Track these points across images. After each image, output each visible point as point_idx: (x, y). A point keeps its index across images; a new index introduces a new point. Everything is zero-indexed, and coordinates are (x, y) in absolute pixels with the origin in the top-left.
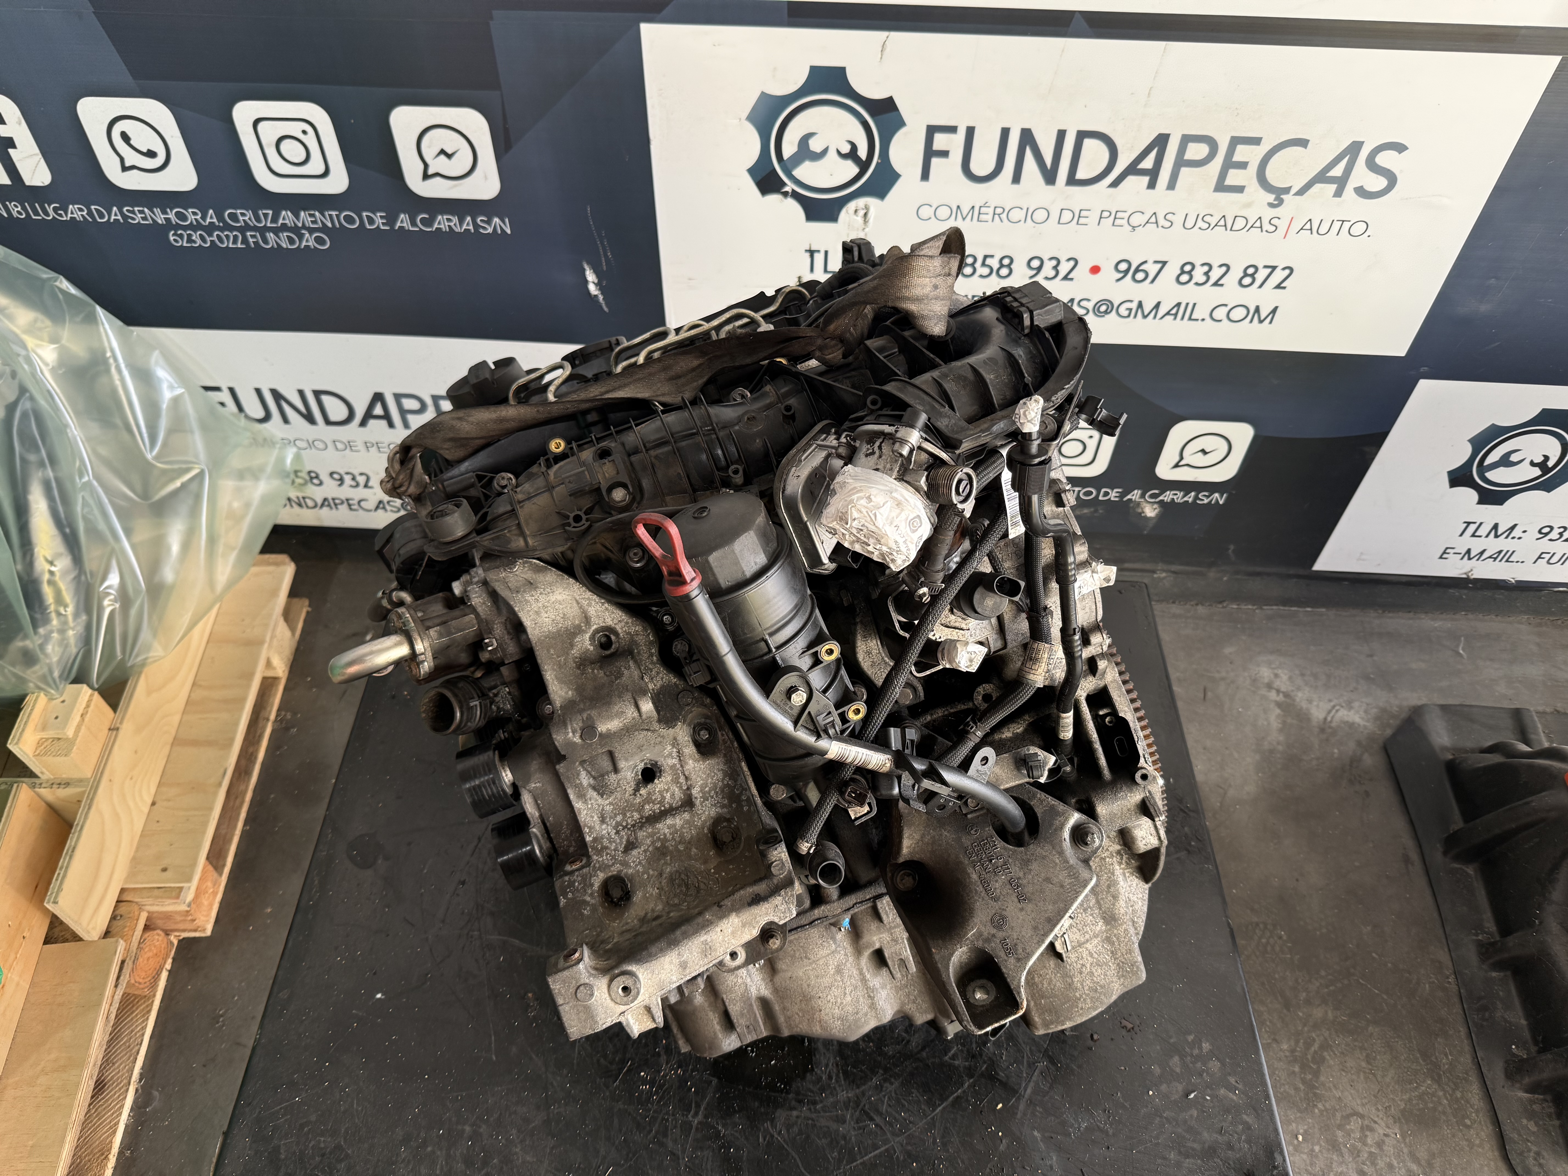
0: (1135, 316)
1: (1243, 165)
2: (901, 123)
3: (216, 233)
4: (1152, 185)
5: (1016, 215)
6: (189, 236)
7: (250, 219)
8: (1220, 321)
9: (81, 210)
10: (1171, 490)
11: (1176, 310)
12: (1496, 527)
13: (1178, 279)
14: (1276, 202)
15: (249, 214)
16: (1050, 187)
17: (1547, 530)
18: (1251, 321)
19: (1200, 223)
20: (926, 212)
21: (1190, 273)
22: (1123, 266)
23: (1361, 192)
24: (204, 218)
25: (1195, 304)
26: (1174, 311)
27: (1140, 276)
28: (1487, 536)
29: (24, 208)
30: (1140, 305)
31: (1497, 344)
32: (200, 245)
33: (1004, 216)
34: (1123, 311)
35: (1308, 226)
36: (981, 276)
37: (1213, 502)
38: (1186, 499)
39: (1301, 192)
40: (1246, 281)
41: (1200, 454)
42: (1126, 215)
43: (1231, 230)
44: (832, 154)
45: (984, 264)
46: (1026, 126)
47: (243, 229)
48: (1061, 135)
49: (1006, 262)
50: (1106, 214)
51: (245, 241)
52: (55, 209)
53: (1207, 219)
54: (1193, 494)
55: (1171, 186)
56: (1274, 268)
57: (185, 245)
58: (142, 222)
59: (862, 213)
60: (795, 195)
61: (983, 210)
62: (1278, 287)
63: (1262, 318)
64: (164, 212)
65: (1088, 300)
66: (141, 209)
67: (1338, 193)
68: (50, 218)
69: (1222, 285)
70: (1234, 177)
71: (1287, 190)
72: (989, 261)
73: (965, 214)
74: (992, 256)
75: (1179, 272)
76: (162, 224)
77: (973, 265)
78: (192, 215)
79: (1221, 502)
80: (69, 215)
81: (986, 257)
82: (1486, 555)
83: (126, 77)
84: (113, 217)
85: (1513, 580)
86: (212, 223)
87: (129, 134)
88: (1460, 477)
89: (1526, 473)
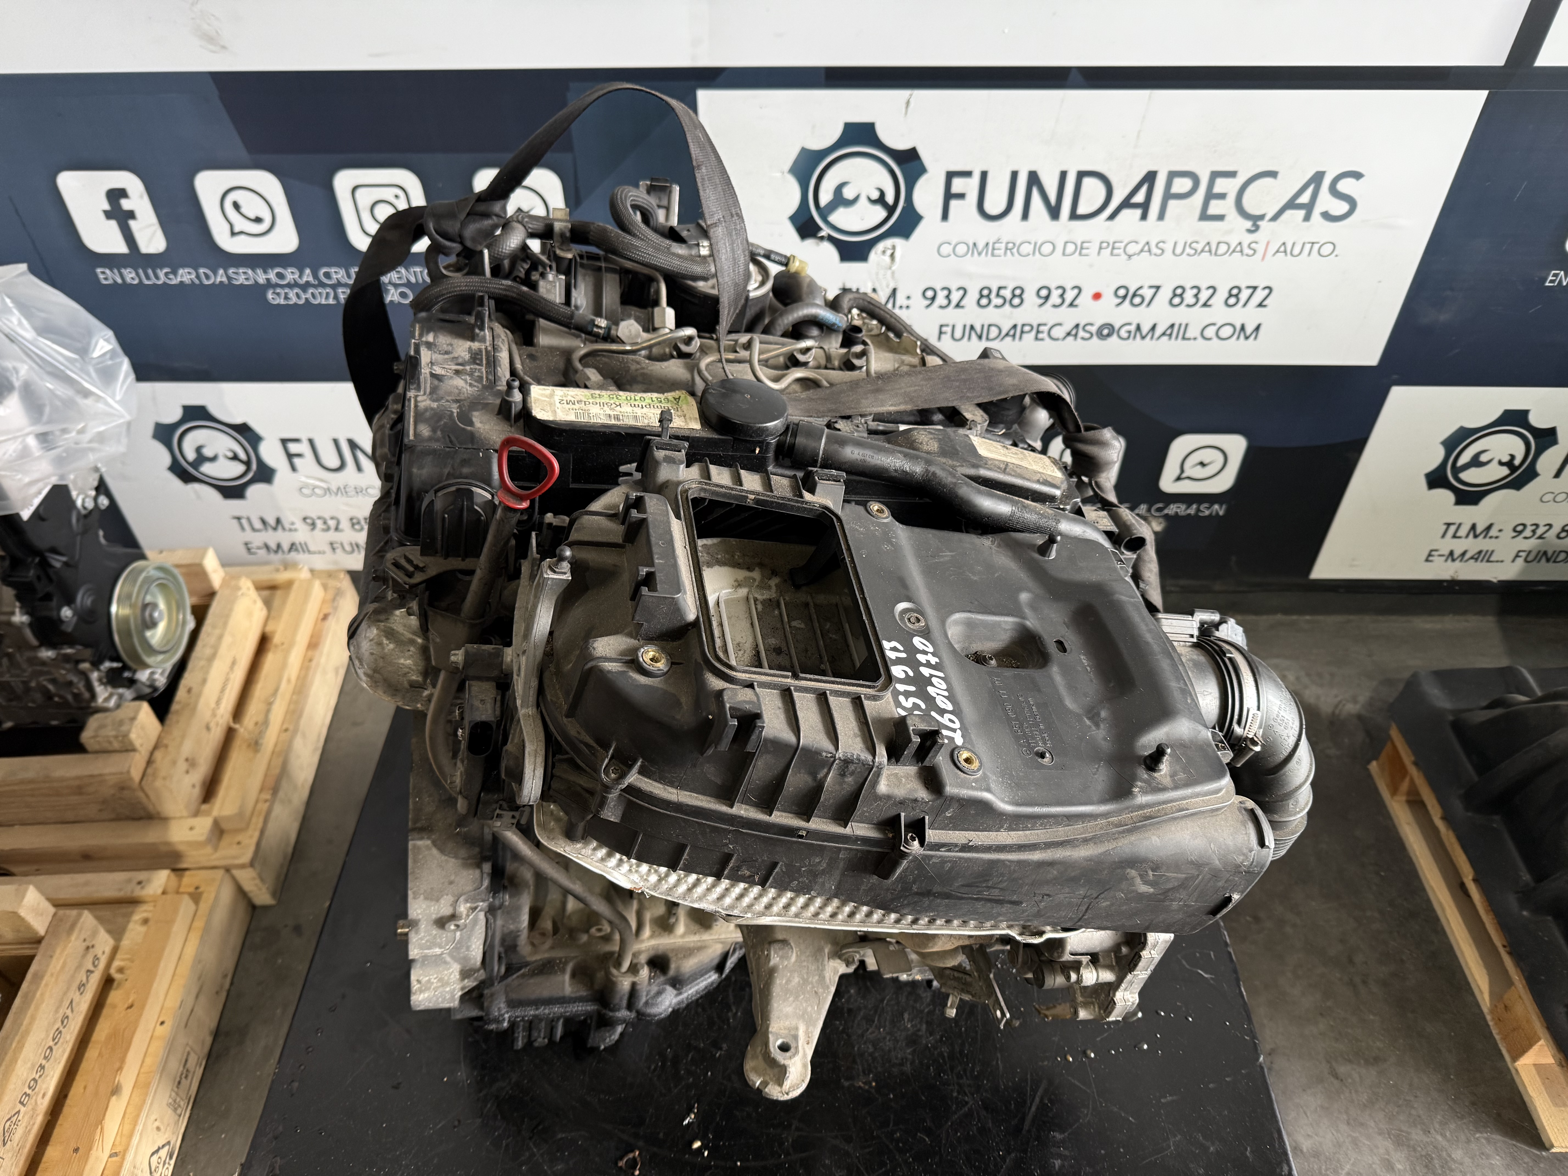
0: (1135, 337)
1: (1222, 196)
2: (922, 170)
3: (311, 290)
4: (1144, 217)
5: (1026, 249)
6: (286, 294)
7: (343, 277)
8: (1209, 339)
9: (189, 273)
10: (1174, 502)
11: (1171, 331)
12: (1473, 527)
13: (1171, 303)
14: (1253, 229)
15: (342, 272)
16: (1055, 223)
17: (1520, 528)
18: (1238, 338)
19: (1188, 250)
20: (946, 249)
21: (1181, 295)
22: (1122, 292)
23: (1326, 216)
24: (300, 277)
25: (1187, 325)
26: (1169, 332)
27: (1137, 300)
28: (1467, 536)
29: (138, 274)
30: (1138, 328)
31: (1457, 351)
32: (295, 304)
33: (1015, 250)
34: (1123, 333)
35: (1282, 249)
36: (996, 306)
37: (1214, 513)
38: (1189, 511)
39: (1275, 218)
40: (1232, 301)
41: (1199, 467)
42: (1122, 245)
43: (1216, 254)
44: (863, 200)
45: (998, 295)
46: (1033, 169)
47: (334, 287)
48: (1063, 175)
49: (1018, 292)
50: (1105, 245)
51: (336, 297)
52: (166, 274)
53: (1194, 245)
54: (1194, 506)
55: (1161, 216)
56: (1255, 288)
57: (282, 302)
58: (246, 283)
59: (889, 252)
60: (831, 239)
61: (997, 246)
62: (1260, 305)
63: (1248, 334)
64: (265, 272)
65: (1091, 324)
66: (245, 270)
67: (1307, 218)
68: (160, 282)
69: (1210, 306)
70: (1215, 207)
71: (1262, 217)
72: (1002, 292)
73: (980, 249)
74: (1005, 288)
75: (1170, 295)
76: (263, 285)
77: (988, 296)
78: (291, 274)
79: (1221, 513)
80: (179, 279)
81: (1000, 288)
82: (1468, 556)
83: (242, 152)
84: (219, 279)
85: (1495, 580)
86: (307, 282)
87: (241, 202)
88: (1436, 479)
89: (1495, 472)
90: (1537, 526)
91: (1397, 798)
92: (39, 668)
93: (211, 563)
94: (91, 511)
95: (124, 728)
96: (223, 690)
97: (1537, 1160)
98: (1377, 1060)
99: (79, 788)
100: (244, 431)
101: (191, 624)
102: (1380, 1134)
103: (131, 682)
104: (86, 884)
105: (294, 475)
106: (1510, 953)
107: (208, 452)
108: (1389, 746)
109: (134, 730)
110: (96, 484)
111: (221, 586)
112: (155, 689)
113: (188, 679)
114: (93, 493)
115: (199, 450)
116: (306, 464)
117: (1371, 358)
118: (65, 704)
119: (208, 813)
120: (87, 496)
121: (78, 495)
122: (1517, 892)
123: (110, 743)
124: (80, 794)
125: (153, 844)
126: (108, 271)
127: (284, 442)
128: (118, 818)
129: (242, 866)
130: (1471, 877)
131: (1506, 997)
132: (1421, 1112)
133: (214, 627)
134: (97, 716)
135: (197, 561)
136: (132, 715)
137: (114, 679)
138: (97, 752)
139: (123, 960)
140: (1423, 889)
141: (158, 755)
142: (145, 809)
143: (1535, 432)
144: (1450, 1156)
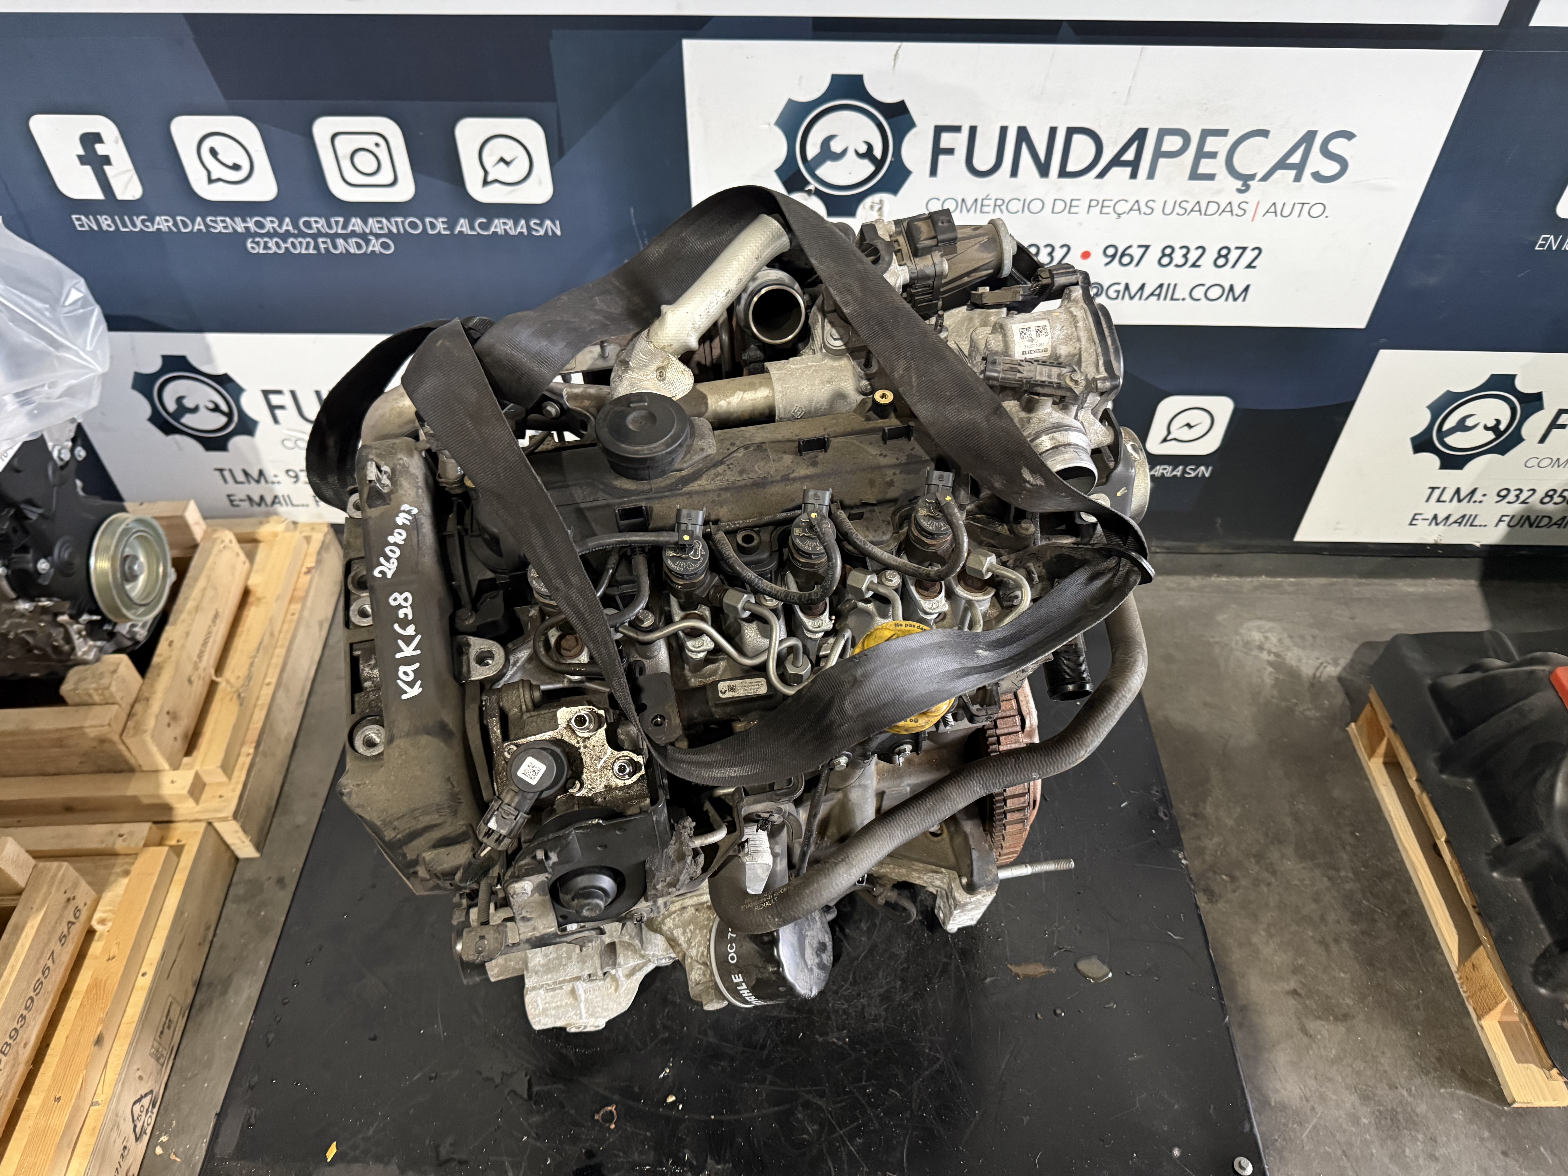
0: (1123, 298)
1: (1213, 155)
2: (911, 124)
3: (291, 240)
4: (1134, 175)
5: (1015, 205)
6: (266, 243)
7: (323, 226)
8: (1199, 300)
9: (167, 221)
10: (1161, 464)
11: (1160, 291)
12: (1458, 491)
13: (1159, 262)
14: (1243, 188)
15: (322, 221)
16: (1044, 180)
17: (1504, 493)
18: (1227, 299)
19: (1178, 210)
20: (934, 205)
21: (1170, 255)
22: (1111, 251)
23: (1317, 176)
24: (280, 226)
25: (1175, 285)
26: (1157, 292)
27: (1126, 260)
28: (1451, 501)
29: (114, 221)
30: (1127, 287)
31: (1445, 314)
32: (275, 253)
33: (1004, 207)
34: (1112, 293)
35: (1272, 209)
37: (1199, 475)
38: (1174, 473)
39: (1265, 178)
40: (1221, 261)
41: (1186, 428)
42: (1112, 204)
43: (1206, 214)
44: (851, 154)
46: (1022, 124)
47: (314, 237)
48: (1053, 131)
50: (1094, 203)
51: (316, 247)
52: (143, 221)
53: (1183, 205)
54: (1181, 468)
55: (1151, 175)
56: (1244, 249)
57: (262, 251)
58: (225, 231)
59: (877, 207)
60: (818, 193)
61: (985, 202)
62: (1249, 266)
63: (1236, 295)
64: (244, 221)
66: (224, 219)
67: (1298, 179)
68: (137, 230)
69: (1199, 266)
70: (1206, 166)
71: (1252, 177)
73: (969, 205)
75: (1160, 255)
76: (242, 234)
78: (270, 224)
79: (1207, 475)
80: (156, 226)
82: (1451, 520)
83: (217, 97)
84: (196, 227)
85: (1478, 545)
86: (287, 231)
87: (218, 149)
88: (1422, 444)
89: (1481, 437)
90: (1521, 490)
91: (1373, 760)
92: (17, 620)
93: (192, 515)
94: (67, 463)
95: (105, 681)
96: (205, 643)
97: (1499, 1115)
98: (1345, 1017)
99: (60, 741)
100: (223, 381)
101: (172, 577)
102: (1347, 1089)
103: (111, 635)
104: (68, 836)
105: (277, 426)
106: (1479, 914)
107: (189, 403)
108: (1368, 708)
109: (114, 683)
110: (72, 435)
111: (203, 539)
112: (137, 642)
113: (169, 633)
114: (70, 444)
115: (179, 400)
116: (288, 415)
117: (1360, 321)
118: (45, 657)
119: (190, 766)
120: (63, 448)
121: (54, 447)
122: (1487, 854)
123: (90, 696)
124: (61, 746)
125: (135, 797)
126: (83, 218)
127: (266, 393)
128: (100, 771)
129: (225, 819)
130: (1443, 839)
131: (1474, 956)
132: (1387, 1068)
133: (196, 580)
134: (76, 669)
135: (178, 513)
136: (112, 668)
137: (93, 631)
138: (77, 705)
139: (105, 912)
140: (1398, 850)
141: (138, 708)
142: (126, 762)
143: (1522, 397)
144: (1413, 1111)
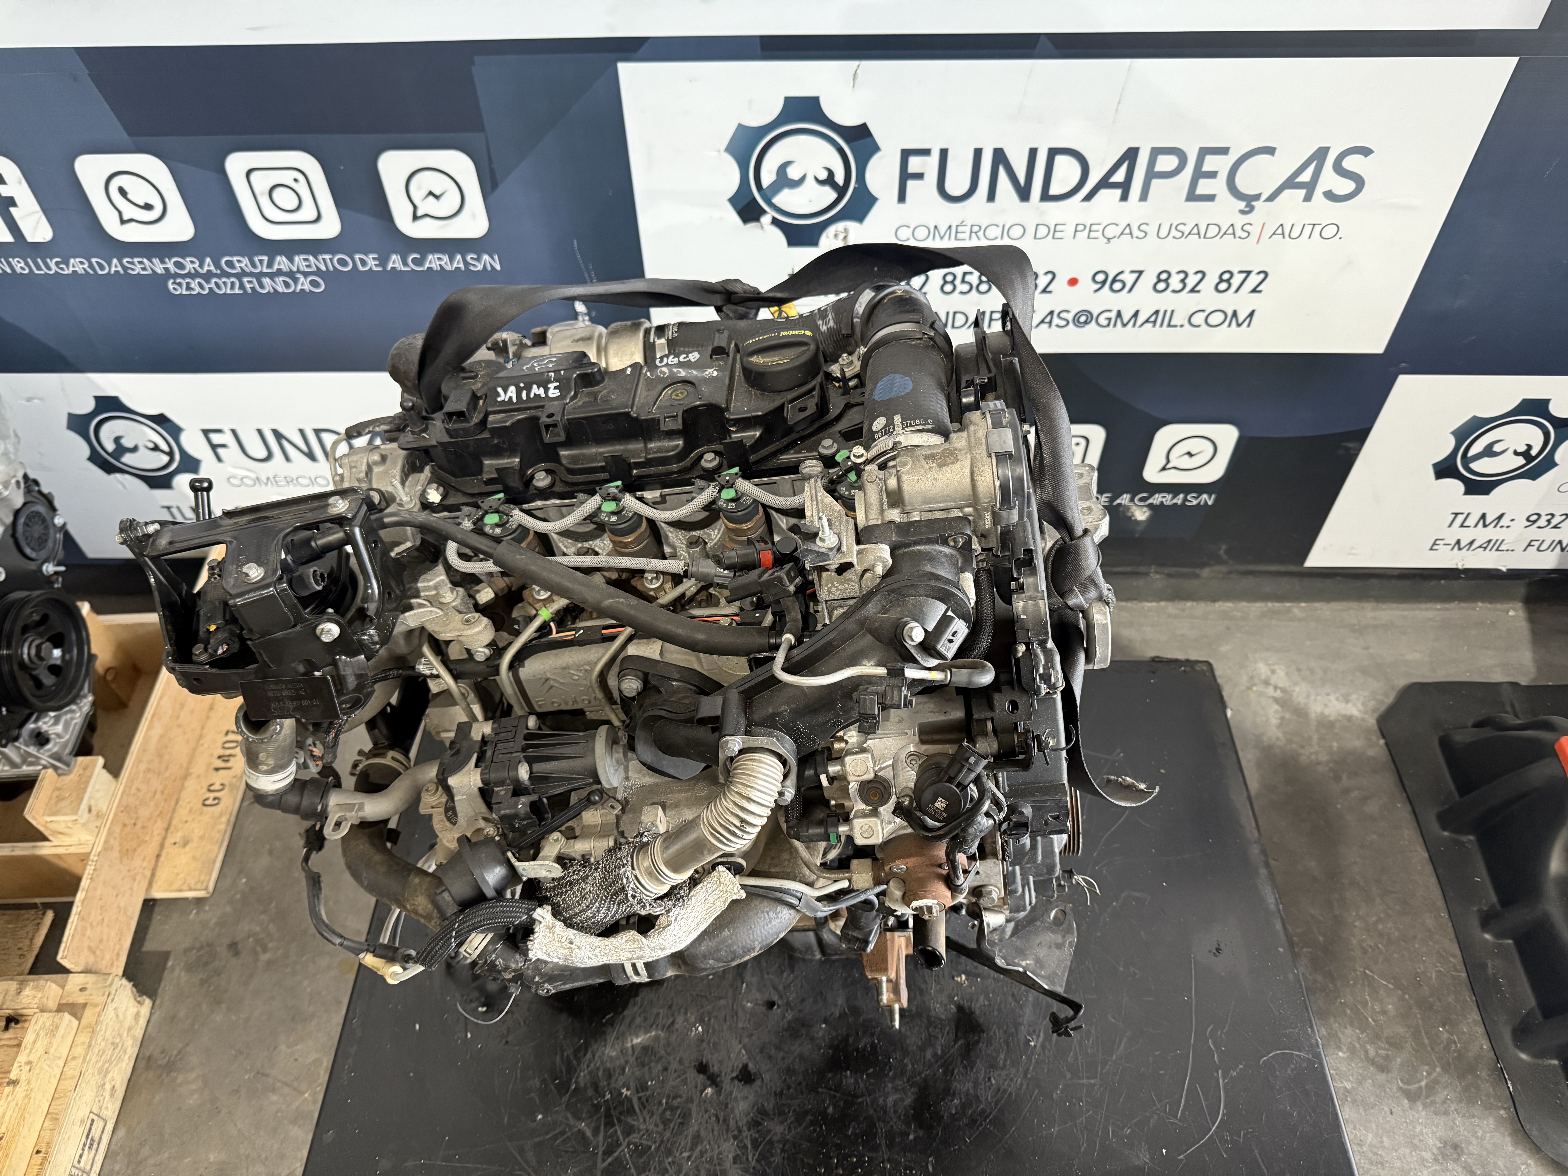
0: (1115, 325)
1: (1213, 175)
2: (876, 148)
3: (214, 280)
4: (1124, 197)
5: (993, 232)
6: (188, 284)
7: (246, 265)
8: (1199, 326)
9: (81, 263)
10: (1160, 492)
11: (1155, 318)
12: (1483, 516)
13: (1155, 288)
14: (1247, 209)
15: (245, 261)
16: (1025, 204)
17: (1534, 518)
18: (1230, 325)
19: (1174, 232)
20: (904, 233)
21: (1166, 281)
22: (1100, 278)
23: (1330, 196)
24: (201, 266)
25: (1173, 311)
26: (1152, 319)
27: (1117, 286)
28: (1476, 526)
29: (27, 264)
30: (1119, 314)
31: (1473, 338)
32: (199, 294)
33: (981, 234)
34: (1102, 320)
35: (1280, 231)
36: (962, 293)
37: (1202, 503)
38: (1175, 501)
39: (1271, 198)
40: (1223, 286)
41: (1186, 457)
42: (1101, 228)
43: (1205, 237)
44: (810, 181)
45: (963, 281)
46: (998, 146)
47: (239, 276)
48: (1033, 152)
50: (1080, 228)
52: (57, 264)
53: (1180, 227)
54: (1181, 496)
55: (1144, 197)
56: (1249, 273)
57: (184, 292)
58: (144, 273)
59: (841, 236)
60: (776, 222)
61: (960, 229)
62: (1254, 291)
63: (1240, 321)
64: (163, 262)
65: (1068, 311)
66: (140, 259)
67: (1308, 198)
68: (52, 272)
69: (1198, 291)
70: (1204, 187)
71: (1257, 197)
72: (968, 278)
73: (942, 233)
74: (971, 273)
75: (1155, 280)
76: (162, 275)
77: (952, 282)
78: (190, 264)
79: (1210, 503)
80: (71, 269)
81: (965, 274)
82: (1475, 545)
83: (122, 136)
84: (113, 269)
85: (1504, 569)
86: (209, 271)
87: (126, 188)
88: (1445, 470)
89: (1510, 462)
90: (1553, 515)
100: (161, 422)
105: (220, 465)
107: (127, 443)
115: (117, 440)
116: (231, 453)
117: (1377, 345)
127: (206, 432)
143: (1555, 422)
